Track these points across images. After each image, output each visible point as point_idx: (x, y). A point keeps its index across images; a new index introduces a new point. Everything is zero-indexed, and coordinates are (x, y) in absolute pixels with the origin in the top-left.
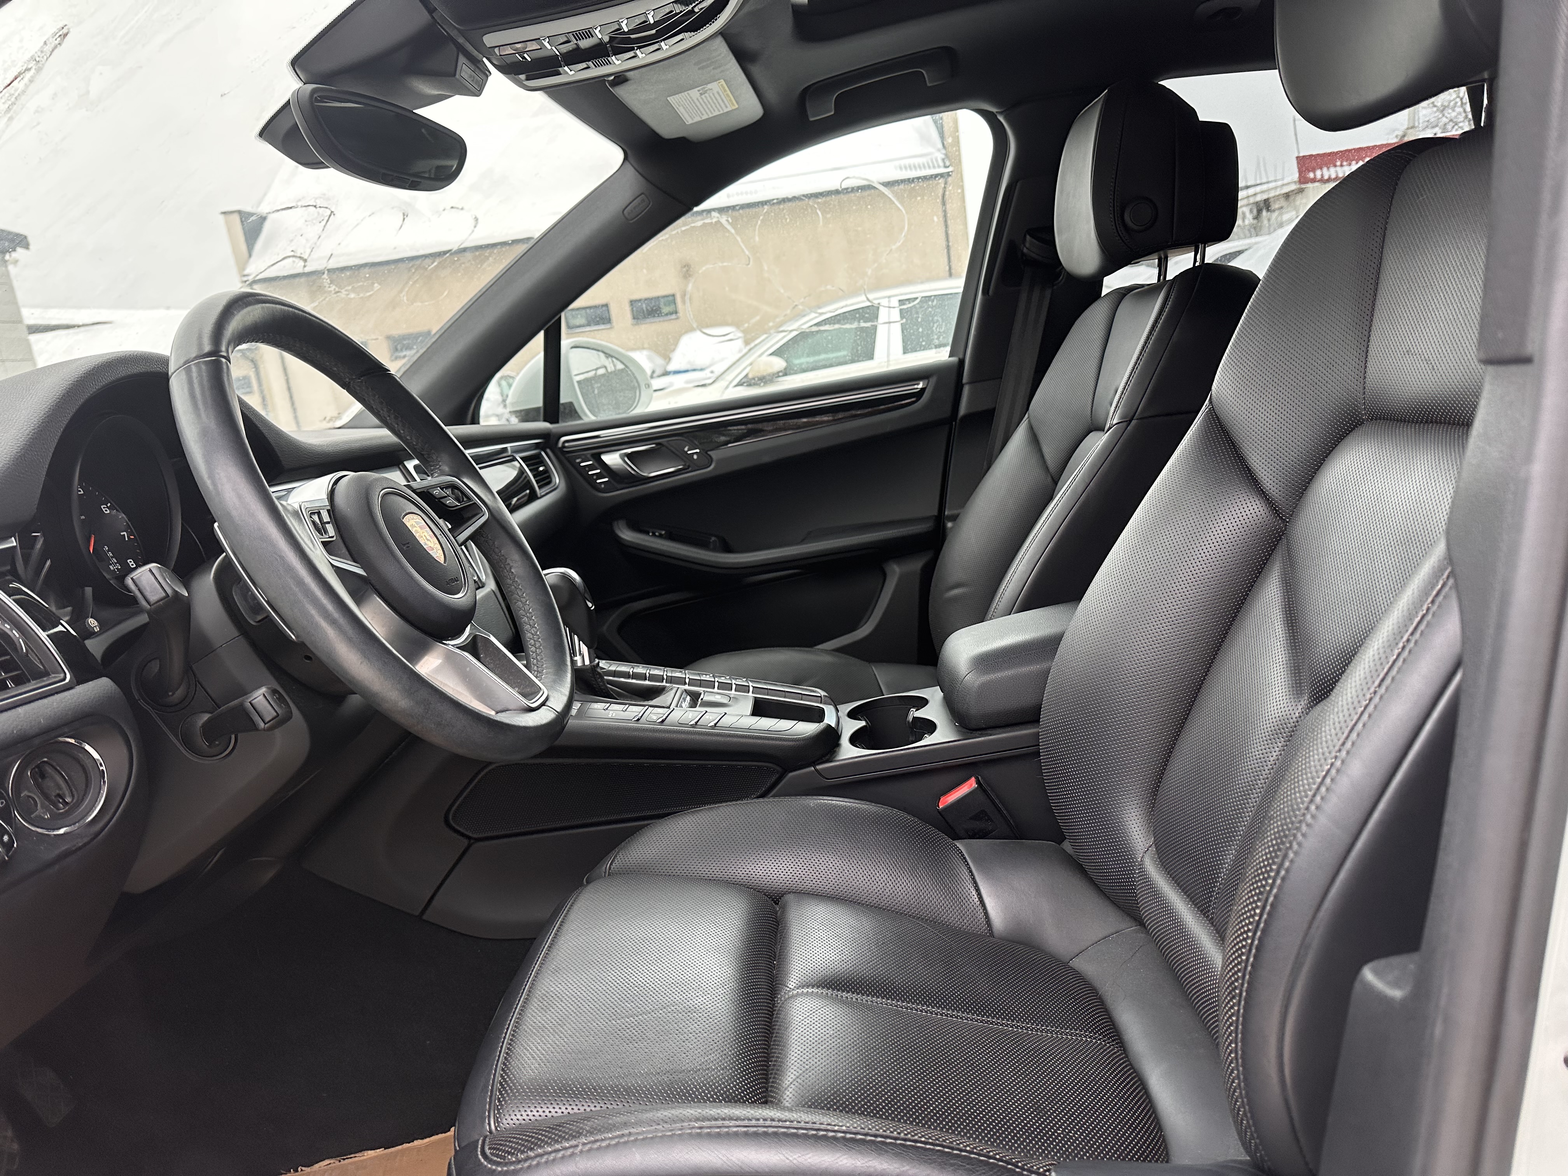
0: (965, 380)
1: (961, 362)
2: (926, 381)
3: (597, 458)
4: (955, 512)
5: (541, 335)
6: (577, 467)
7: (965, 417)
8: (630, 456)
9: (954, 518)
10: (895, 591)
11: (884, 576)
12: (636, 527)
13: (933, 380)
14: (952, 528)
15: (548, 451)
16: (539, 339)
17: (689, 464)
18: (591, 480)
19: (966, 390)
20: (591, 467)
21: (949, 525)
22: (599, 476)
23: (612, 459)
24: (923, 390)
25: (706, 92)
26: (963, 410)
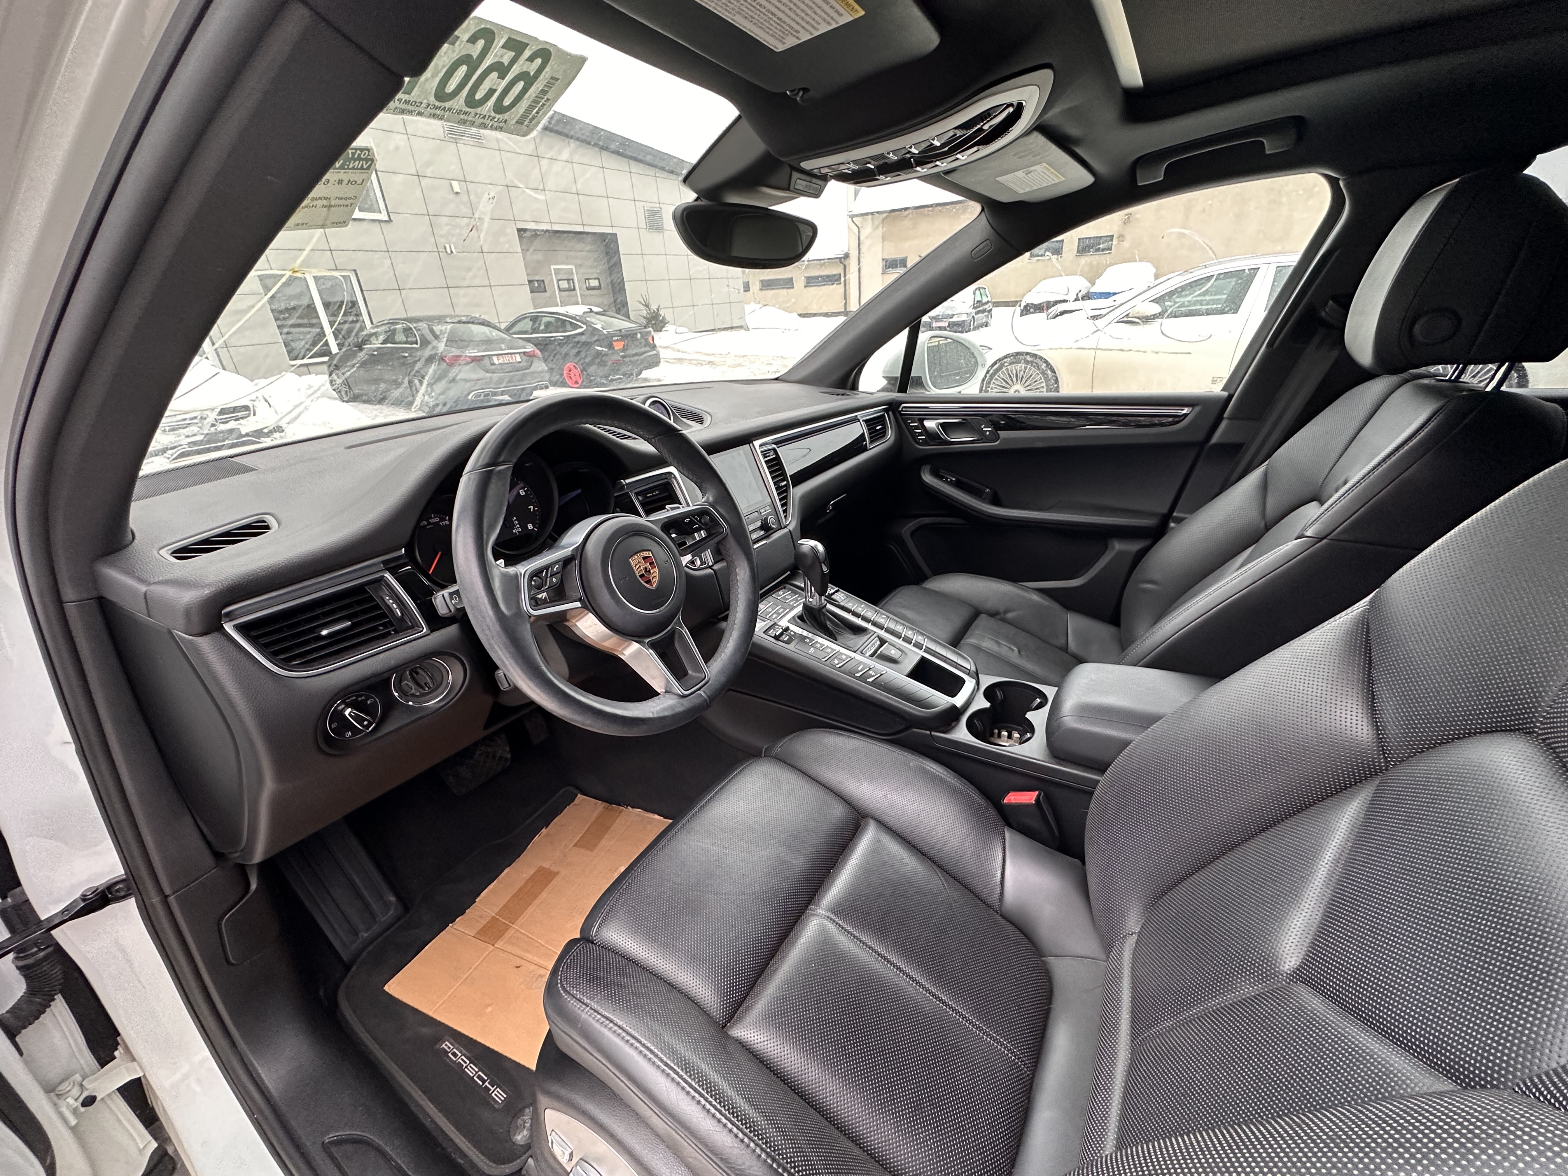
0: (1226, 415)
1: (1230, 397)
2: (1191, 409)
3: (921, 421)
4: (1181, 515)
5: (907, 330)
6: (907, 425)
7: (1215, 445)
8: (942, 425)
9: (1179, 521)
10: (1109, 563)
11: (1105, 548)
12: (936, 474)
13: (1197, 409)
14: (1173, 528)
15: (890, 413)
16: (904, 335)
17: (983, 438)
18: (914, 436)
19: (1224, 424)
20: (917, 428)
21: (1172, 525)
22: (920, 434)
23: (930, 424)
24: (1186, 415)
25: (1030, 172)
26: (1215, 439)
